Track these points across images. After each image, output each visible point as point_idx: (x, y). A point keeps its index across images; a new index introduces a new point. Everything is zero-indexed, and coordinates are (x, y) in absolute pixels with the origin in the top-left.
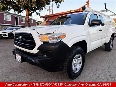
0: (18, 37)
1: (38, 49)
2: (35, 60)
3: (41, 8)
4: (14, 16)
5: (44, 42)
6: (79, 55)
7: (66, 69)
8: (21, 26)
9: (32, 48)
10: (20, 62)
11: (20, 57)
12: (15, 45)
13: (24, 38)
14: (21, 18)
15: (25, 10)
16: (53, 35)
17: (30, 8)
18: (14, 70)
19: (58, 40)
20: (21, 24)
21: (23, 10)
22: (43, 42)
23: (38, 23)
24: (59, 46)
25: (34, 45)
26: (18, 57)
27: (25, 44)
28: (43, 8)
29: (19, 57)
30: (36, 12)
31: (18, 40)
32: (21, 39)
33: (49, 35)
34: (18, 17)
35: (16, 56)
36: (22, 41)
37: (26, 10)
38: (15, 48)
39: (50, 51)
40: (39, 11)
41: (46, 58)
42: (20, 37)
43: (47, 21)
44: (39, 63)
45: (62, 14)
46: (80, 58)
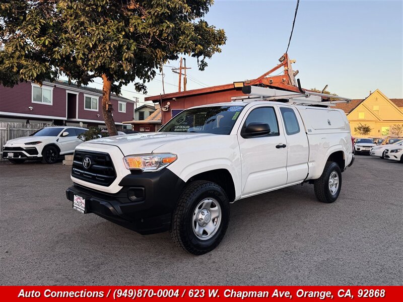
0: (81, 160)
1: (120, 185)
2: (113, 206)
3: (149, 73)
4: (65, 90)
5: (134, 171)
6: (210, 201)
7: (178, 228)
8: (84, 123)
9: (108, 183)
10: (83, 212)
11: (84, 201)
12: (72, 177)
13: (95, 162)
14: (85, 95)
15: (101, 77)
16: (151, 157)
17: (115, 73)
18: (65, 238)
19: (159, 167)
20: (83, 115)
21: (93, 76)
22: (131, 170)
23: (142, 110)
24: (160, 179)
25: (113, 177)
26: (79, 202)
27: (95, 175)
28: (154, 72)
29: (81, 202)
30: (134, 83)
31: (81, 167)
32: (88, 164)
33: (144, 157)
34: (78, 94)
35: (75, 201)
36: (90, 169)
37: (104, 76)
38: (73, 185)
39: (143, 189)
40: (144, 81)
41: (135, 201)
42: (87, 160)
43: (164, 110)
44: (121, 211)
45: (209, 91)
46: (216, 208)
